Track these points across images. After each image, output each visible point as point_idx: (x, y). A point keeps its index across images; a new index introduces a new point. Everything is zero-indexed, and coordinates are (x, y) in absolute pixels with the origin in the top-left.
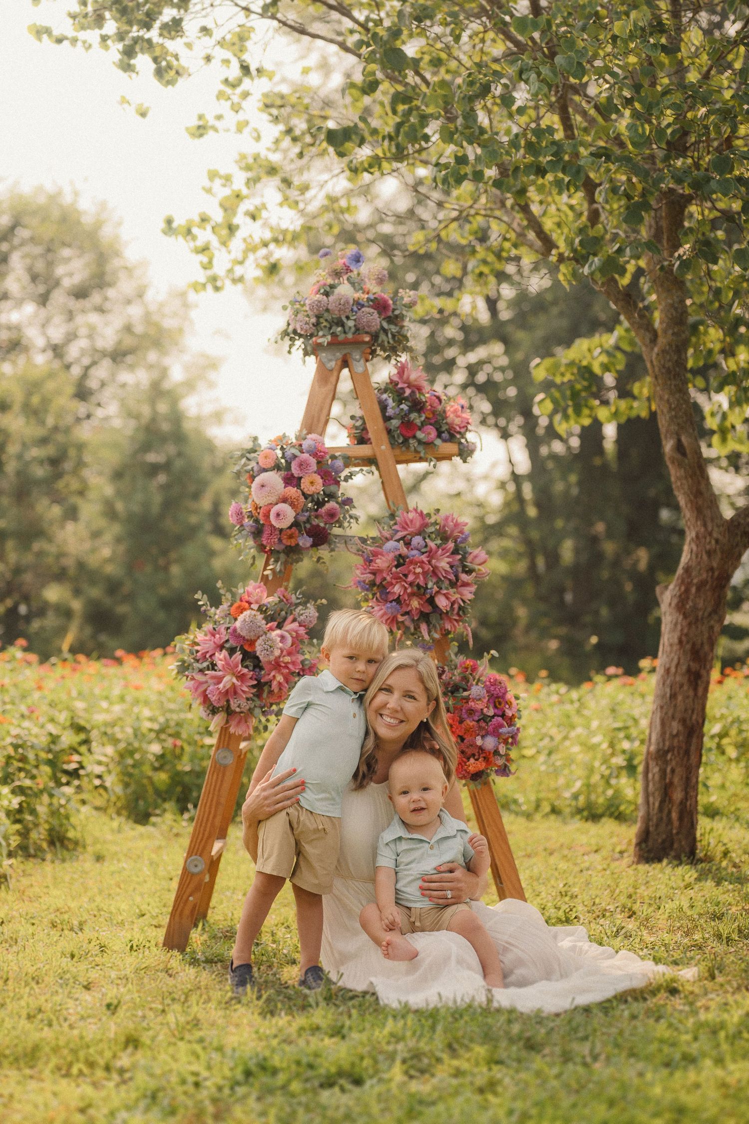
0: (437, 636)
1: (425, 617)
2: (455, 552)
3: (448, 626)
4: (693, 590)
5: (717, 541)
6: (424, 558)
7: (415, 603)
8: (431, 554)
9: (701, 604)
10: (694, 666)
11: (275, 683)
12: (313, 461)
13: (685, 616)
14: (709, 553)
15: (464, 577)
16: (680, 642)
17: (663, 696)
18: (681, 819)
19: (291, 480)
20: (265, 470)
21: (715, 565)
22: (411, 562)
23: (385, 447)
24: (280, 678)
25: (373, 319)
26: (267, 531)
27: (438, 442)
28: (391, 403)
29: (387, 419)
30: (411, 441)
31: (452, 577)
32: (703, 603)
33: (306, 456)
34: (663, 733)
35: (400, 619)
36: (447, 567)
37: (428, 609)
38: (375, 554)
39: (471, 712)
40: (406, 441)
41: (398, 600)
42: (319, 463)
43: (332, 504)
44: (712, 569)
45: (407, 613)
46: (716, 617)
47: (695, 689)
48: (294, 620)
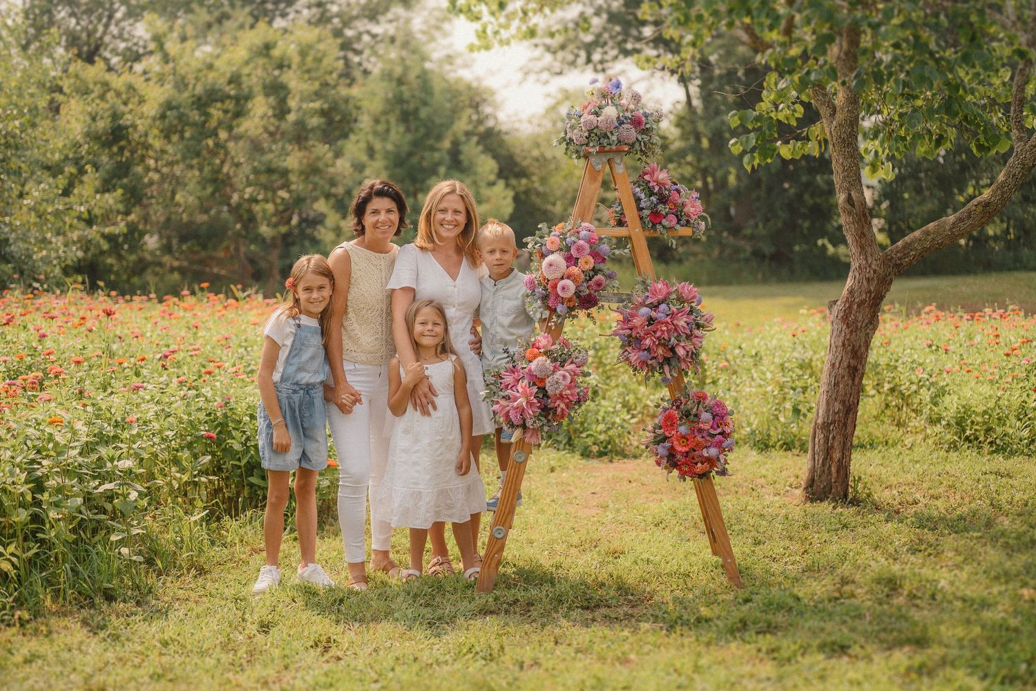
0: (676, 375)
1: (667, 360)
2: (691, 312)
3: (683, 366)
4: (855, 307)
5: (875, 271)
6: (668, 319)
7: (660, 351)
8: (673, 315)
9: (860, 318)
10: (853, 362)
11: (559, 410)
12: (587, 246)
13: (848, 326)
14: (868, 280)
15: (696, 332)
16: (844, 345)
17: (829, 384)
18: (838, 471)
19: (571, 260)
20: (553, 252)
21: (872, 289)
22: (659, 322)
23: (638, 230)
24: (562, 406)
25: (631, 133)
26: (552, 298)
27: (678, 227)
28: (643, 196)
29: (640, 209)
30: (658, 226)
31: (688, 332)
32: (861, 317)
33: (581, 242)
34: (828, 410)
35: (650, 362)
36: (685, 325)
37: (669, 355)
38: (633, 316)
39: (700, 430)
40: (654, 225)
41: (649, 350)
42: (591, 247)
43: (599, 277)
44: (870, 292)
45: (654, 358)
46: (871, 327)
47: (853, 380)
48: (572, 363)
